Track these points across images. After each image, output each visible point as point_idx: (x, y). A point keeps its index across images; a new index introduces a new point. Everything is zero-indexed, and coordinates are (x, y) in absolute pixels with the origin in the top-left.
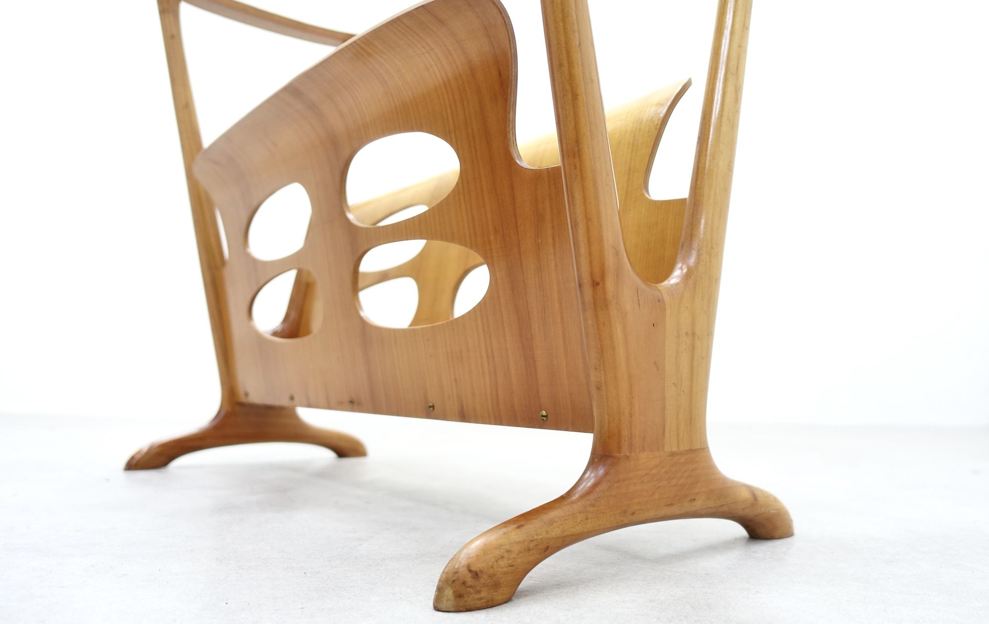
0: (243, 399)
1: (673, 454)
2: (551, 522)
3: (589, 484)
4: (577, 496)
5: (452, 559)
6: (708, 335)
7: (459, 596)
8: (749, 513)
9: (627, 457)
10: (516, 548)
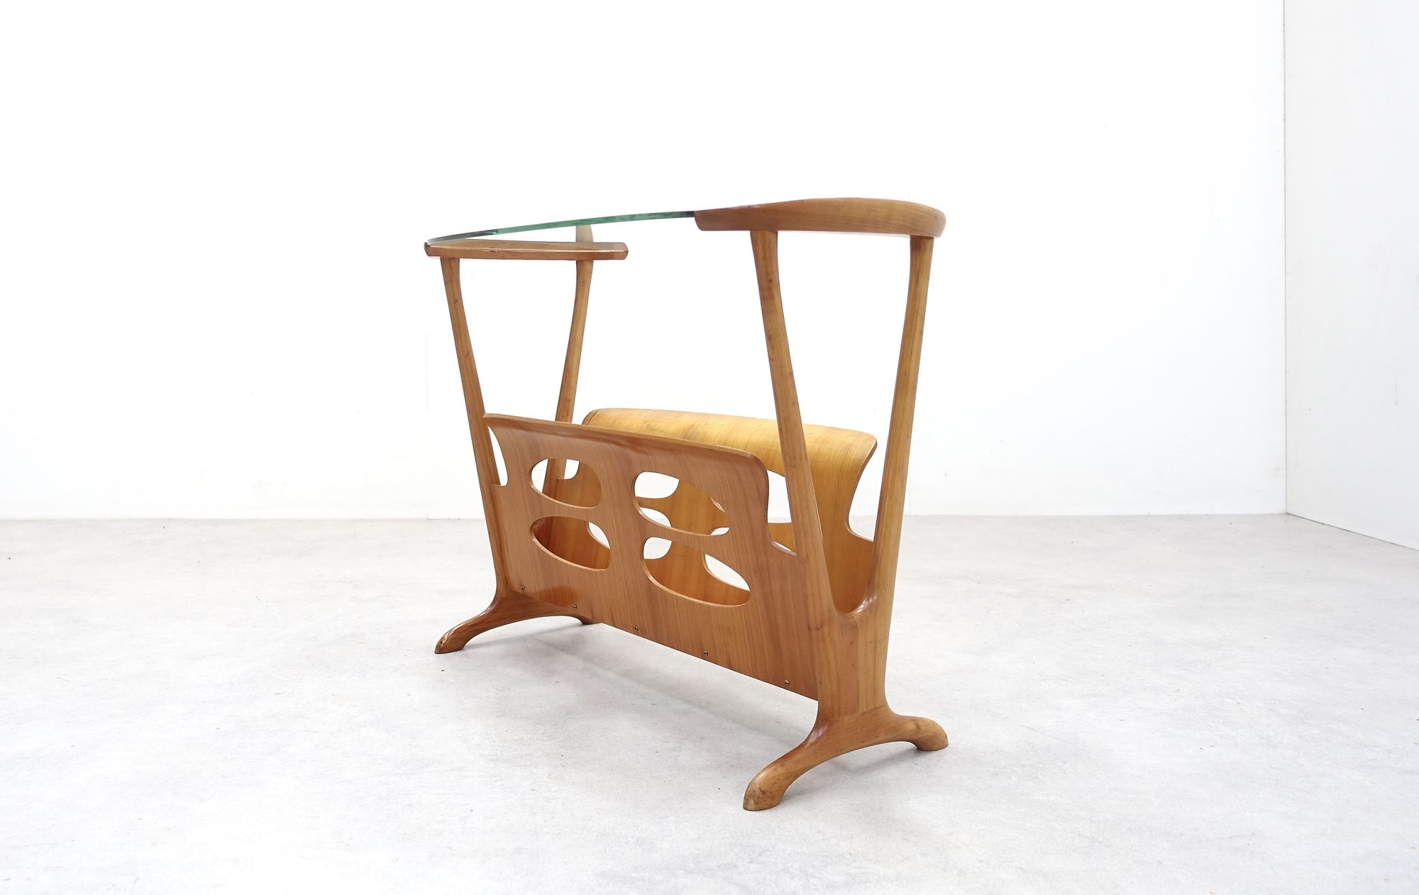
0: (517, 588)
1: (864, 713)
2: (798, 761)
3: (814, 740)
4: (808, 745)
5: (750, 784)
6: (885, 638)
7: (757, 803)
8: (915, 737)
9: (838, 721)
10: (781, 778)
